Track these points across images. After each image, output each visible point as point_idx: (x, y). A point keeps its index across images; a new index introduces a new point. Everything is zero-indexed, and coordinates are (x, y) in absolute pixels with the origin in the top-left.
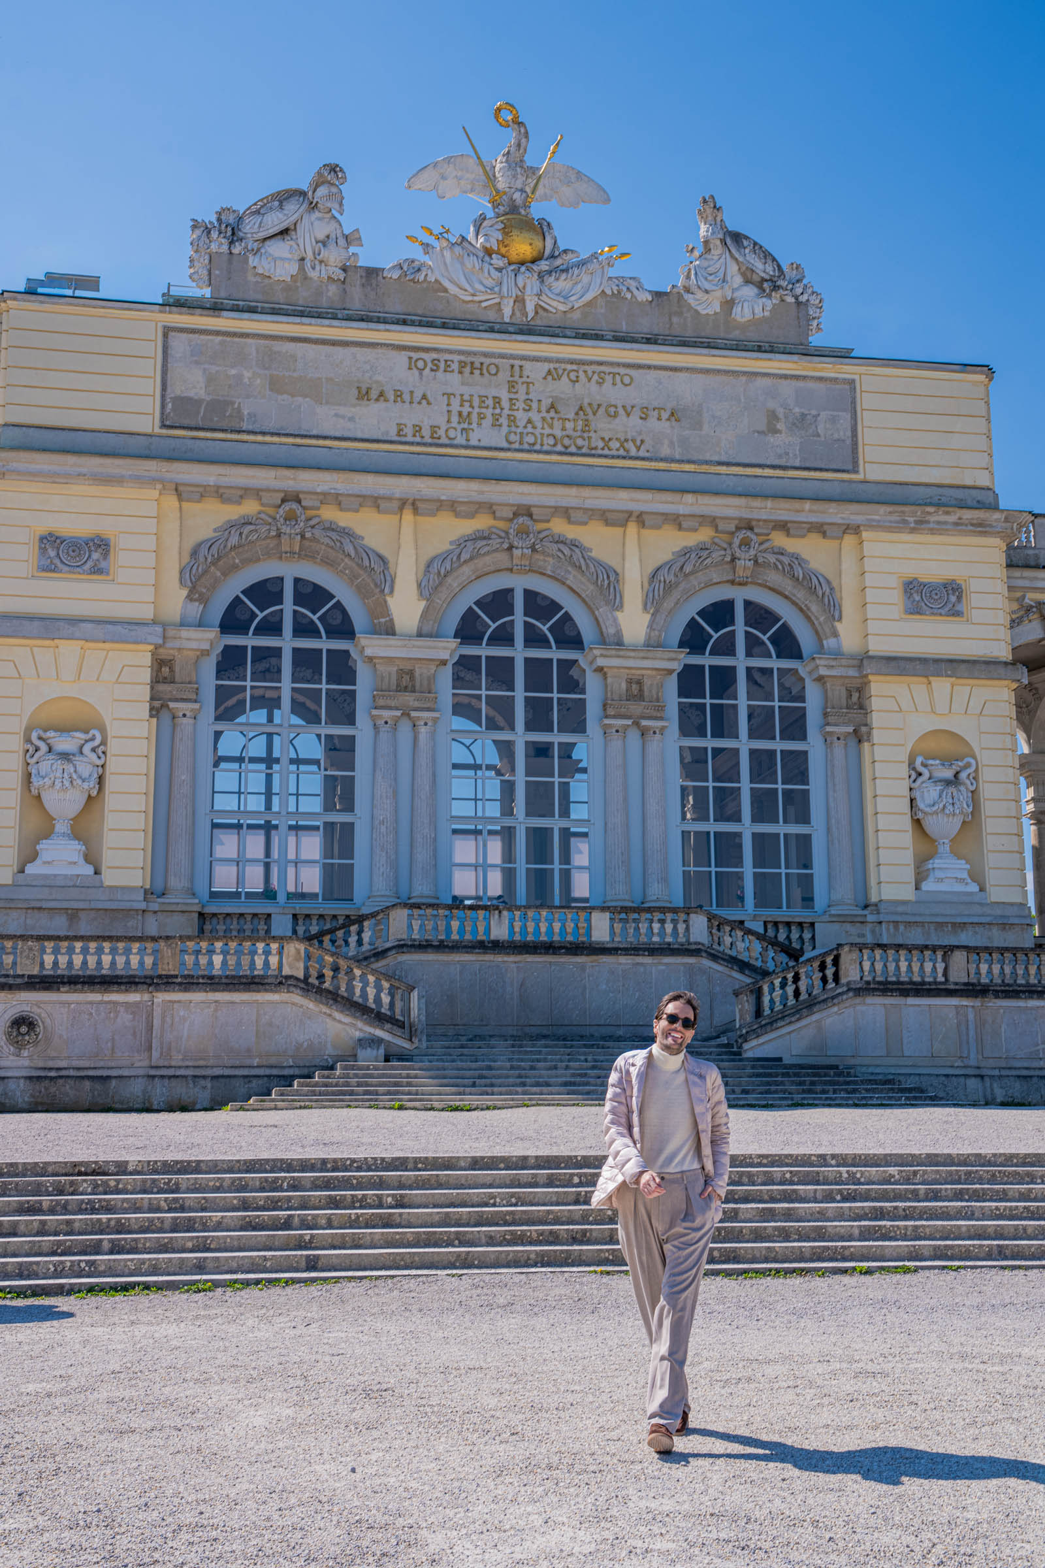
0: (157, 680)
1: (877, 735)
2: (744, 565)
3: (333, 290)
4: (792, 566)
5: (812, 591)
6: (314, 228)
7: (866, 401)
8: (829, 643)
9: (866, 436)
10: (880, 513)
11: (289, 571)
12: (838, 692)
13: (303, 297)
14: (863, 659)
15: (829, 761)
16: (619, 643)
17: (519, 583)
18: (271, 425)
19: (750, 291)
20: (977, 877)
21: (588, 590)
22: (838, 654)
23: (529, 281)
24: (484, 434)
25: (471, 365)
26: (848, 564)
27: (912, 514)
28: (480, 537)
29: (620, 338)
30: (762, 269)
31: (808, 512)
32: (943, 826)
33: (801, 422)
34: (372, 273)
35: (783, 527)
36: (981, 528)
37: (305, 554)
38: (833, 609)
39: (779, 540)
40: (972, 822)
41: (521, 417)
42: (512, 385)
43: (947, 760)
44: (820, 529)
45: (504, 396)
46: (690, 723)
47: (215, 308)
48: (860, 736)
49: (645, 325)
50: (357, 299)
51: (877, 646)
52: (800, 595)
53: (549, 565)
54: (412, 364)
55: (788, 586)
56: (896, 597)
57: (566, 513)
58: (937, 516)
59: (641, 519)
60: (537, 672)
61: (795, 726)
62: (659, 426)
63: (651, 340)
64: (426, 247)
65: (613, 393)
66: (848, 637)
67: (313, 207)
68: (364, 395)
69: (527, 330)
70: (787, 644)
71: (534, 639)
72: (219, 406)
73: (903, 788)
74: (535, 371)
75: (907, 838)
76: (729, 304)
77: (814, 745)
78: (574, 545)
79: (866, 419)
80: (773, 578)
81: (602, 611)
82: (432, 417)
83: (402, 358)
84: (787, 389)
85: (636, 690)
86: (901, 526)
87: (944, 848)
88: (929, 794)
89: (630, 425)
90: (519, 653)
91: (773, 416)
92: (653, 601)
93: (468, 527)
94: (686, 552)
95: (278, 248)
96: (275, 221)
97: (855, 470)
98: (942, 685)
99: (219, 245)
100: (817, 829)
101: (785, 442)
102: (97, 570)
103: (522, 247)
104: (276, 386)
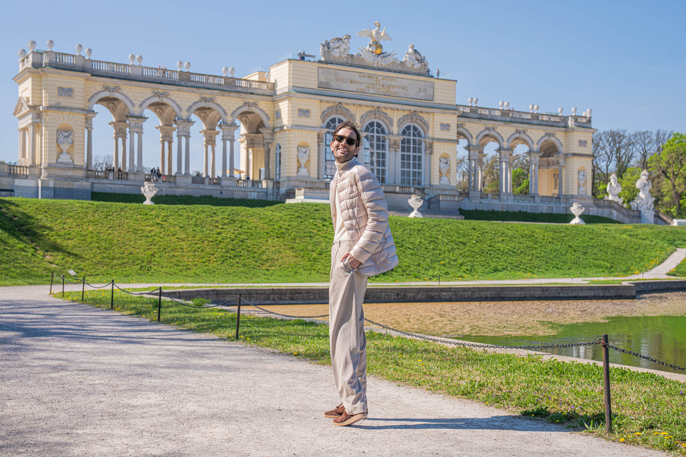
0: (318, 138)
1: (435, 153)
2: (414, 119)
3: (345, 59)
4: (422, 120)
5: (425, 124)
6: (343, 47)
7: (436, 86)
8: (427, 135)
9: (436, 94)
10: (438, 110)
11: (337, 117)
12: (428, 145)
13: (340, 60)
14: (433, 139)
15: (426, 158)
16: (393, 134)
17: (376, 121)
18: (336, 87)
19: (417, 62)
20: (449, 181)
21: (387, 123)
22: (429, 138)
23: (379, 58)
24: (372, 91)
25: (370, 76)
26: (431, 120)
27: (443, 111)
28: (370, 112)
29: (395, 72)
30: (419, 58)
31: (426, 110)
32: (444, 171)
33: (425, 90)
34: (352, 56)
35: (421, 112)
36: (454, 114)
37: (341, 114)
38: (428, 128)
39: (420, 114)
40: (449, 171)
41: (378, 87)
42: (376, 81)
43: (446, 158)
44: (427, 113)
45: (375, 83)
46: (403, 150)
47: (326, 63)
48: (431, 154)
49: (399, 68)
50: (350, 62)
51: (436, 136)
52: (423, 125)
53: (381, 118)
54: (360, 76)
55: (421, 123)
56: (439, 126)
57: (385, 108)
58: (447, 111)
59: (398, 110)
60: (378, 139)
61: (420, 151)
62: (401, 90)
63: (400, 72)
64: (362, 51)
65: (393, 83)
66: (430, 134)
67: (343, 42)
68: (351, 82)
69: (379, 69)
70: (419, 135)
71: (378, 132)
72: (327, 83)
73: (438, 164)
74: (380, 78)
75: (438, 173)
76: (413, 65)
77: (423, 155)
78: (386, 114)
79: (436, 90)
80: (418, 121)
81: (390, 127)
82: (363, 87)
83: (358, 74)
84: (423, 83)
85: (395, 143)
86: (442, 113)
87: (444, 175)
88: (443, 165)
89: (396, 90)
90: (375, 134)
91: (420, 89)
92: (399, 126)
93: (368, 109)
94: (404, 116)
95: (337, 50)
96: (337, 45)
97: (433, 100)
98: (446, 144)
99: (326, 49)
100: (423, 170)
101: (422, 95)
102: (308, 116)
103: (379, 52)
104: (337, 79)
